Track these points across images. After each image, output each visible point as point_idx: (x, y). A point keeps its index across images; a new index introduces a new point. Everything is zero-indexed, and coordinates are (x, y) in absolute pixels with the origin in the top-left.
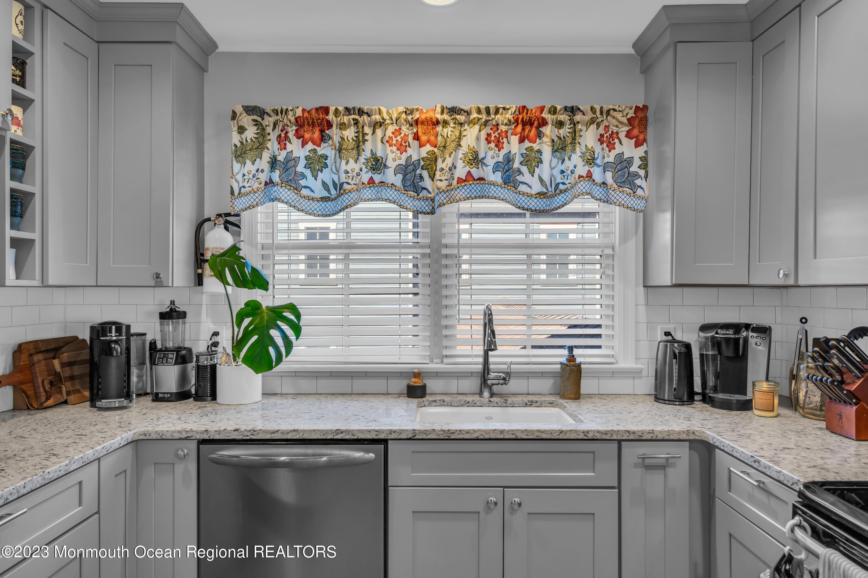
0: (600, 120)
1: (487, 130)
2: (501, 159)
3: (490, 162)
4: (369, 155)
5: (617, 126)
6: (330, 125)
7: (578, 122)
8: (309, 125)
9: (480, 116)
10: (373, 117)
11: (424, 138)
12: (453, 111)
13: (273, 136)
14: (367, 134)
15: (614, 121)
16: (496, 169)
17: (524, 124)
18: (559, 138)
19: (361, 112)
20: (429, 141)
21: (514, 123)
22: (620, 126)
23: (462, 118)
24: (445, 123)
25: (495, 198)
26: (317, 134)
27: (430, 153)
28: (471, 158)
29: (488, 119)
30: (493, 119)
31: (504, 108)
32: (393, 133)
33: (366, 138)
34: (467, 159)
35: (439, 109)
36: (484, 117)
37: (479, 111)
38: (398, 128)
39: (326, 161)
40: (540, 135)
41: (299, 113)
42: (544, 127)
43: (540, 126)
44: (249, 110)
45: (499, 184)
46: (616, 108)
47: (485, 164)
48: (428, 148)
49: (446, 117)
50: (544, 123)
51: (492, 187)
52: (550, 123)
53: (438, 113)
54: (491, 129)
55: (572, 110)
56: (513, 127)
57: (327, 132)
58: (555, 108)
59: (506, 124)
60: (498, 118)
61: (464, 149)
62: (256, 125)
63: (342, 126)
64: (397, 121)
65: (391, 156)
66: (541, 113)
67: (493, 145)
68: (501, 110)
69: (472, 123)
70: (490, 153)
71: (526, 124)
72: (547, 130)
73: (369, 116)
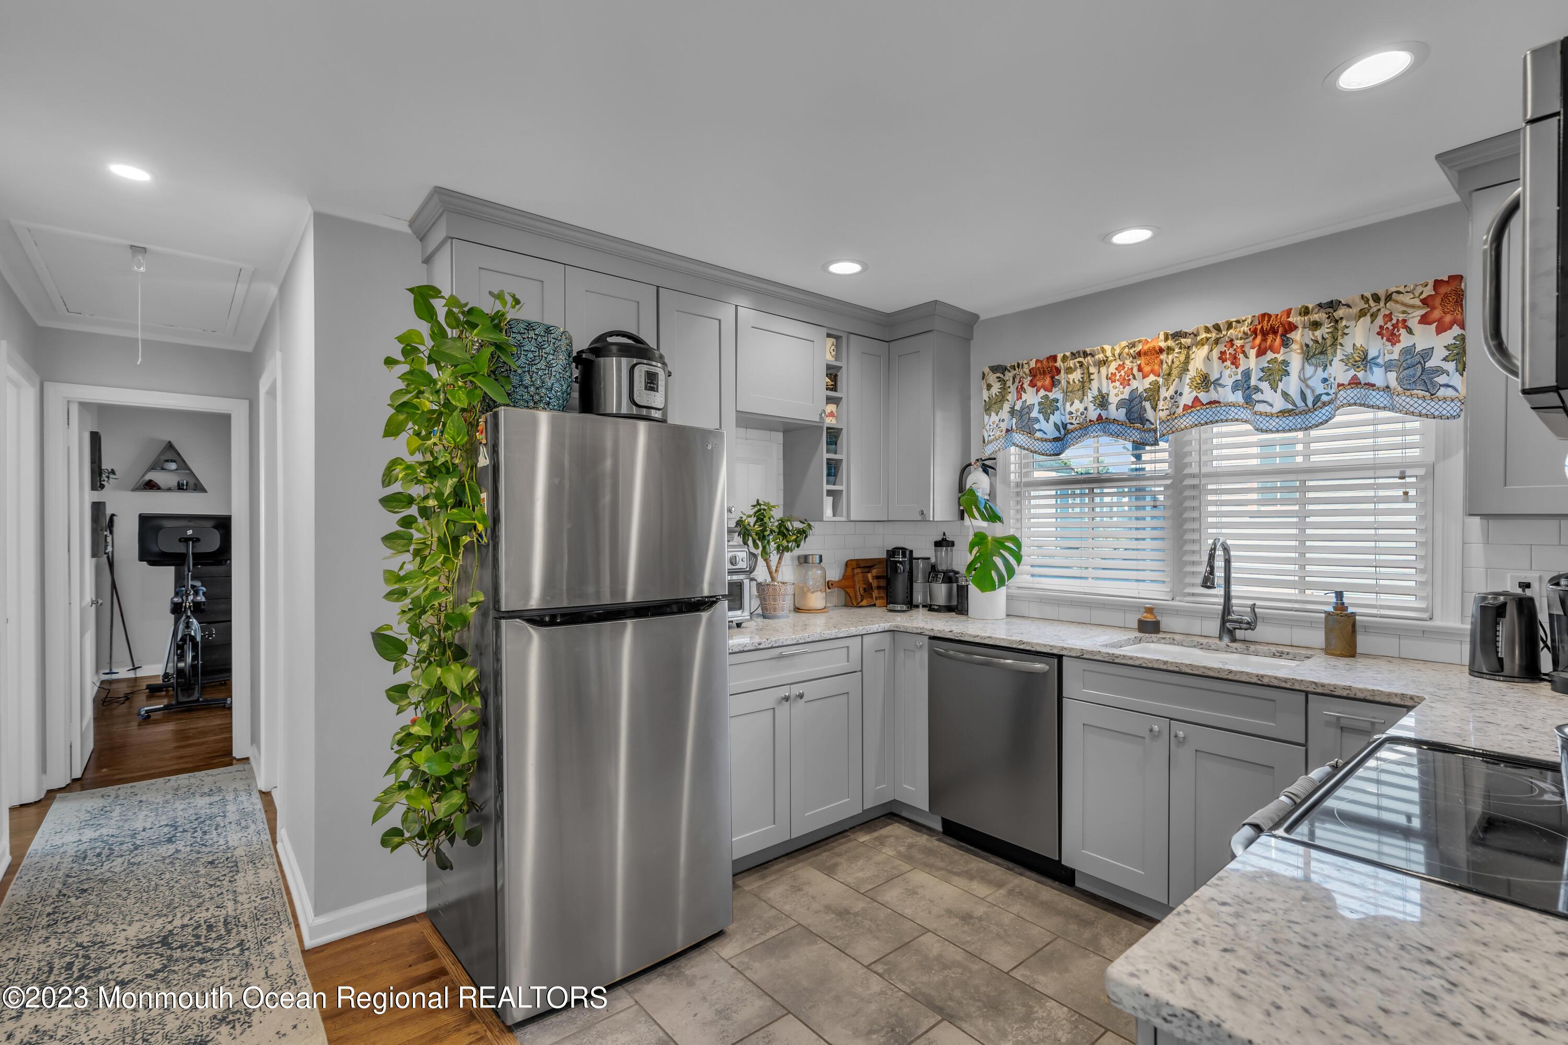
0: (1375, 309)
1: (1221, 347)
2: (1239, 377)
3: (1228, 381)
4: (1096, 393)
5: (1404, 312)
6: (1058, 371)
7: (1341, 318)
8: (1040, 374)
9: (1209, 335)
10: (1097, 357)
11: (1147, 369)
12: (1177, 335)
13: (1013, 389)
14: (1093, 374)
15: (1399, 306)
16: (1235, 387)
17: (1265, 334)
18: (1316, 342)
19: (1085, 354)
20: (1152, 371)
21: (1251, 336)
22: (1409, 310)
23: (1186, 341)
24: (1170, 350)
25: (1237, 420)
26: (1048, 381)
27: (1153, 384)
28: (1199, 382)
29: (1218, 336)
30: (1224, 336)
31: (1238, 322)
32: (1116, 369)
33: (1092, 377)
34: (1194, 383)
35: (1162, 337)
36: (1214, 335)
37: (1207, 330)
38: (1121, 363)
39: (1058, 404)
40: (1286, 343)
41: (1033, 364)
42: (1294, 333)
43: (1286, 332)
44: (994, 369)
45: (1241, 404)
46: (1401, 289)
47: (1220, 385)
48: (1152, 378)
49: (1170, 343)
50: (1292, 327)
51: (1233, 409)
52: (1300, 326)
53: (1161, 341)
54: (1225, 346)
55: (1332, 305)
56: (1251, 339)
57: (1056, 377)
58: (1307, 308)
59: (1241, 338)
60: (1231, 334)
61: (1192, 373)
62: (999, 381)
63: (1069, 370)
64: (1119, 356)
65: (1113, 392)
66: (1288, 317)
67: (1228, 363)
68: (1234, 323)
69: (1202, 343)
70: (1227, 372)
71: (1268, 334)
72: (1296, 336)
73: (1093, 356)
